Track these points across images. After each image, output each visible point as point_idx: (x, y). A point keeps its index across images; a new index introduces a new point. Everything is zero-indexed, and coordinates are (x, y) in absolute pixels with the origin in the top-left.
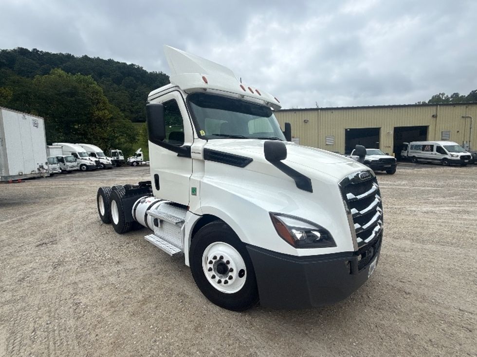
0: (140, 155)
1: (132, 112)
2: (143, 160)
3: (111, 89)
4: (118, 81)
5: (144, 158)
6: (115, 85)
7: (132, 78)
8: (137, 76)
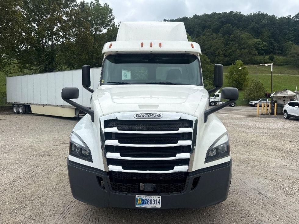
0: (218, 96)
1: (225, 56)
2: (220, 101)
3: (210, 39)
4: (216, 30)
5: (221, 99)
6: (214, 34)
7: (230, 25)
8: (234, 22)
